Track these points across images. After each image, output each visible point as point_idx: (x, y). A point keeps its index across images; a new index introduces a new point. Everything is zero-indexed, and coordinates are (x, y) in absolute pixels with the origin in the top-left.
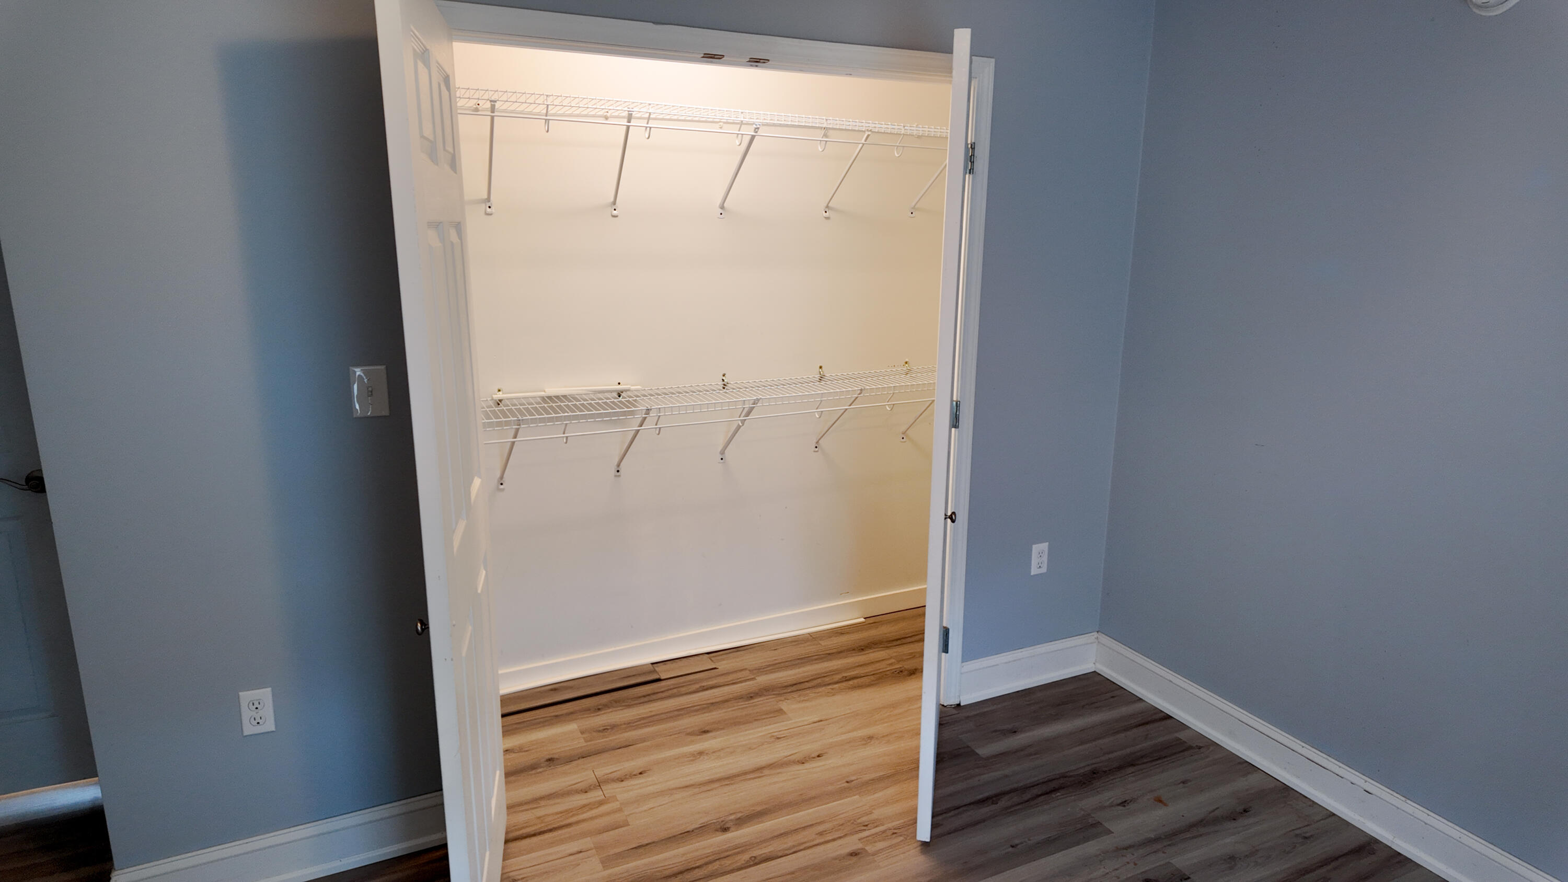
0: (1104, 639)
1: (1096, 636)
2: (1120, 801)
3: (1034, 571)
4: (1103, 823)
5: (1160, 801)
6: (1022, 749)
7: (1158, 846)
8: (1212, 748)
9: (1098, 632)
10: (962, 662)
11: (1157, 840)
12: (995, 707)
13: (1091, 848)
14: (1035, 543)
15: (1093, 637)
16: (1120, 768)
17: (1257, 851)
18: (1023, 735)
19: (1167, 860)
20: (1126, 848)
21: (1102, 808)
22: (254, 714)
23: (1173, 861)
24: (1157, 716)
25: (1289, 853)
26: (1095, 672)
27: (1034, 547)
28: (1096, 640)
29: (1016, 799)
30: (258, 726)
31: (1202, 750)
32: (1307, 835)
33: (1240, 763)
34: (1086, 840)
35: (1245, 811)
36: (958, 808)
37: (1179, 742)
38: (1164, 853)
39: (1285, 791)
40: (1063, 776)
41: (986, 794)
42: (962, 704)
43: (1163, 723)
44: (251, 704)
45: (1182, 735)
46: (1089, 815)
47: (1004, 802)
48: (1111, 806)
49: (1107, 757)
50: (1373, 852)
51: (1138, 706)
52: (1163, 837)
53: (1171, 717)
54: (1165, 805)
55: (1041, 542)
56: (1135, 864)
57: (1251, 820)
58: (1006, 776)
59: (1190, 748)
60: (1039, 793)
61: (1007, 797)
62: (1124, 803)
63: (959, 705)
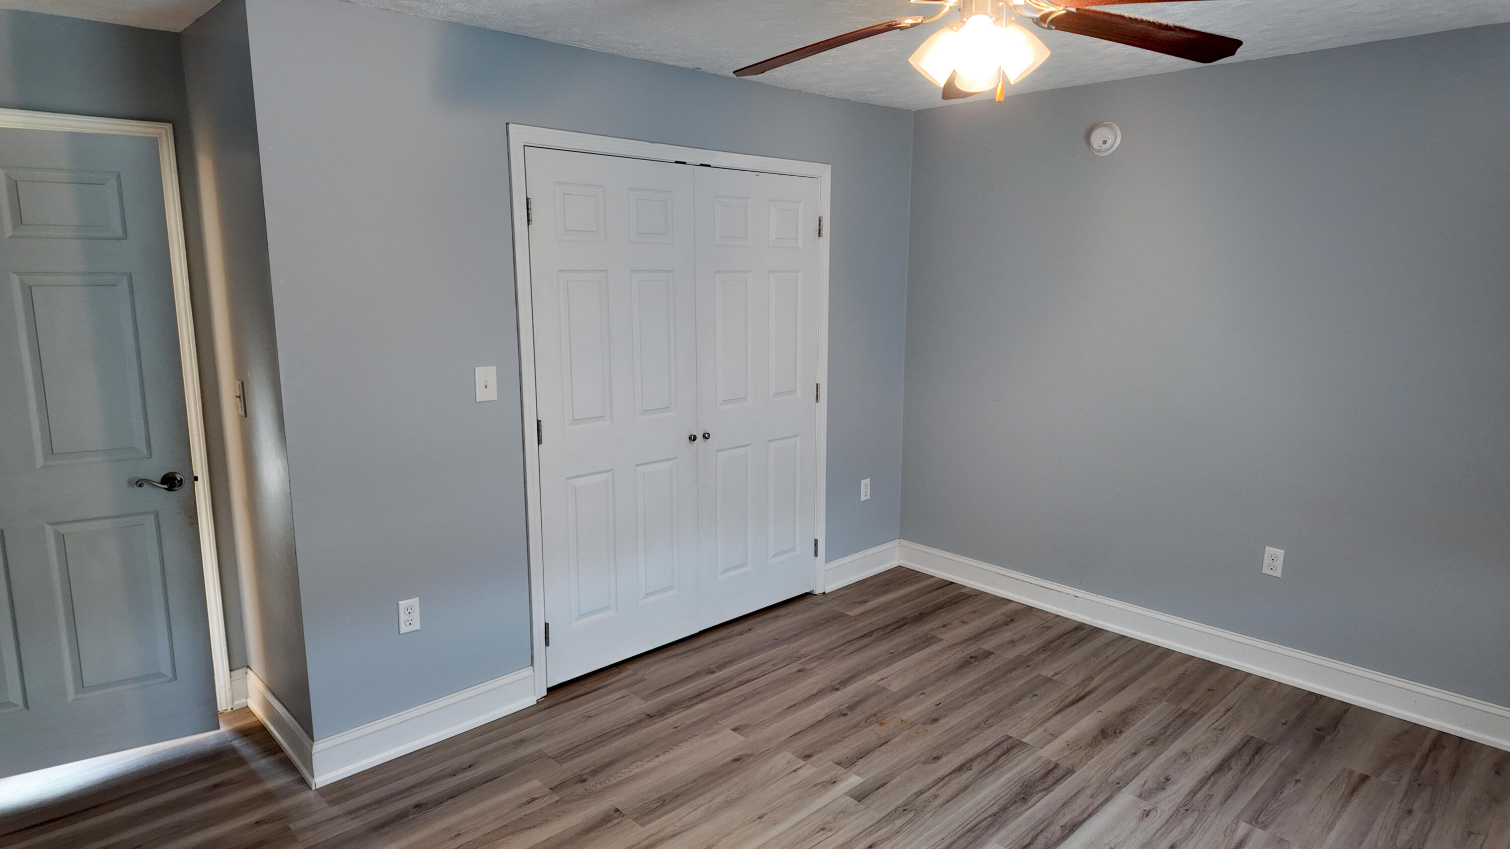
0: (904, 542)
1: (898, 542)
2: (942, 625)
3: (863, 498)
4: (937, 636)
5: (964, 622)
6: (874, 609)
7: (970, 642)
8: (983, 595)
9: (899, 539)
10: (826, 563)
11: (970, 639)
12: (846, 592)
13: (935, 647)
14: (863, 479)
15: (897, 543)
16: (934, 611)
17: (1025, 636)
18: (871, 603)
19: (979, 647)
20: (955, 645)
21: (933, 630)
22: (407, 617)
23: (982, 647)
24: (947, 583)
25: (1040, 635)
26: (899, 566)
27: (862, 481)
28: (899, 545)
29: (882, 633)
30: (410, 626)
31: (977, 596)
32: (1048, 626)
33: (1000, 600)
34: (930, 645)
35: (1012, 620)
36: (851, 641)
37: (963, 594)
38: (976, 644)
39: (1030, 609)
40: (903, 619)
41: (864, 633)
42: (826, 592)
43: (950, 586)
44: (406, 609)
45: (963, 591)
46: (927, 633)
47: (875, 635)
48: (938, 628)
49: (925, 606)
50: (1083, 629)
51: (932, 580)
52: (972, 637)
53: (954, 583)
54: (968, 623)
55: (866, 478)
56: (962, 651)
57: (1017, 624)
58: (871, 623)
59: (971, 596)
60: (894, 628)
61: (876, 633)
62: (944, 626)
63: (824, 593)
